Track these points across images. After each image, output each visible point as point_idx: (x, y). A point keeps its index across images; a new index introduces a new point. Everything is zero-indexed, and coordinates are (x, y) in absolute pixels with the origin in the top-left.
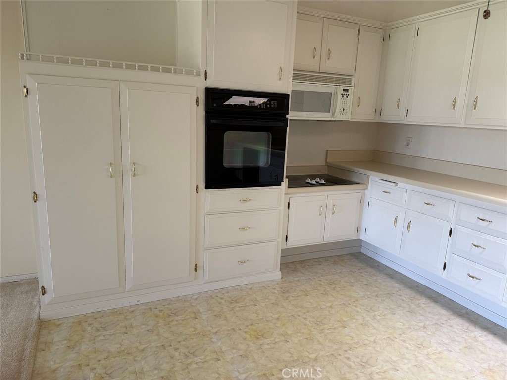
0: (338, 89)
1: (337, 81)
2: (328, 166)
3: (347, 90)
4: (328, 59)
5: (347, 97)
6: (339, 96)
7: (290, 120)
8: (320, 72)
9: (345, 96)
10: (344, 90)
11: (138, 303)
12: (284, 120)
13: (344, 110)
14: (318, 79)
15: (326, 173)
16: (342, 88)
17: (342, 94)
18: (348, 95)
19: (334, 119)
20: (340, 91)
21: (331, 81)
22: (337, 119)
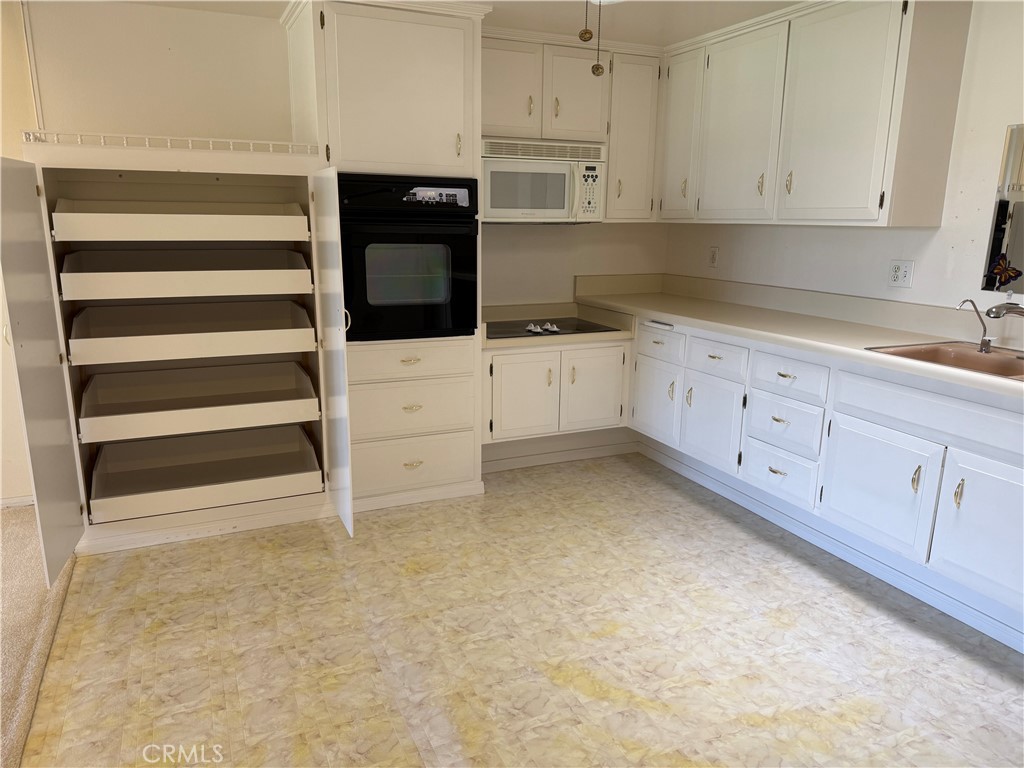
0: (576, 167)
1: (575, 154)
2: (578, 304)
3: (594, 169)
4: (557, 115)
5: (594, 181)
6: (579, 180)
7: (483, 223)
8: (543, 140)
9: (590, 180)
10: (588, 168)
11: (235, 530)
12: (471, 223)
13: (589, 203)
14: (538, 152)
15: (576, 316)
16: (583, 166)
17: (584, 176)
18: (596, 176)
19: (573, 220)
20: (580, 169)
21: (562, 153)
22: (578, 220)
